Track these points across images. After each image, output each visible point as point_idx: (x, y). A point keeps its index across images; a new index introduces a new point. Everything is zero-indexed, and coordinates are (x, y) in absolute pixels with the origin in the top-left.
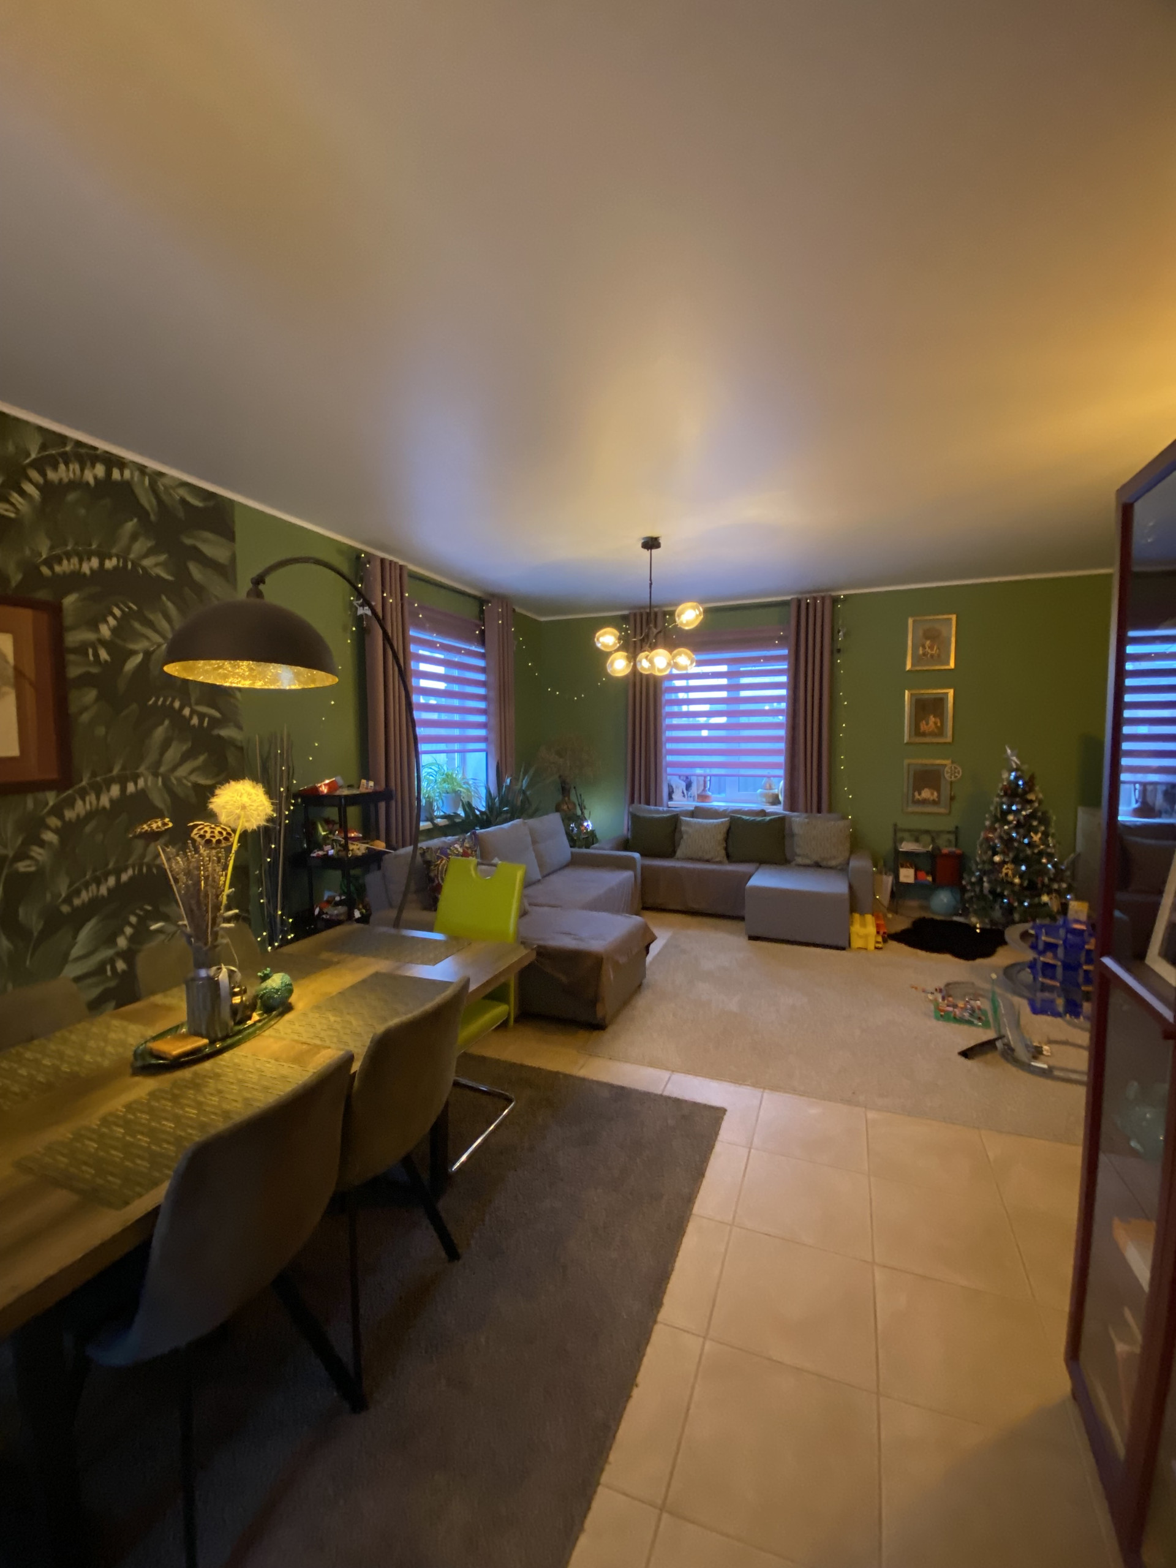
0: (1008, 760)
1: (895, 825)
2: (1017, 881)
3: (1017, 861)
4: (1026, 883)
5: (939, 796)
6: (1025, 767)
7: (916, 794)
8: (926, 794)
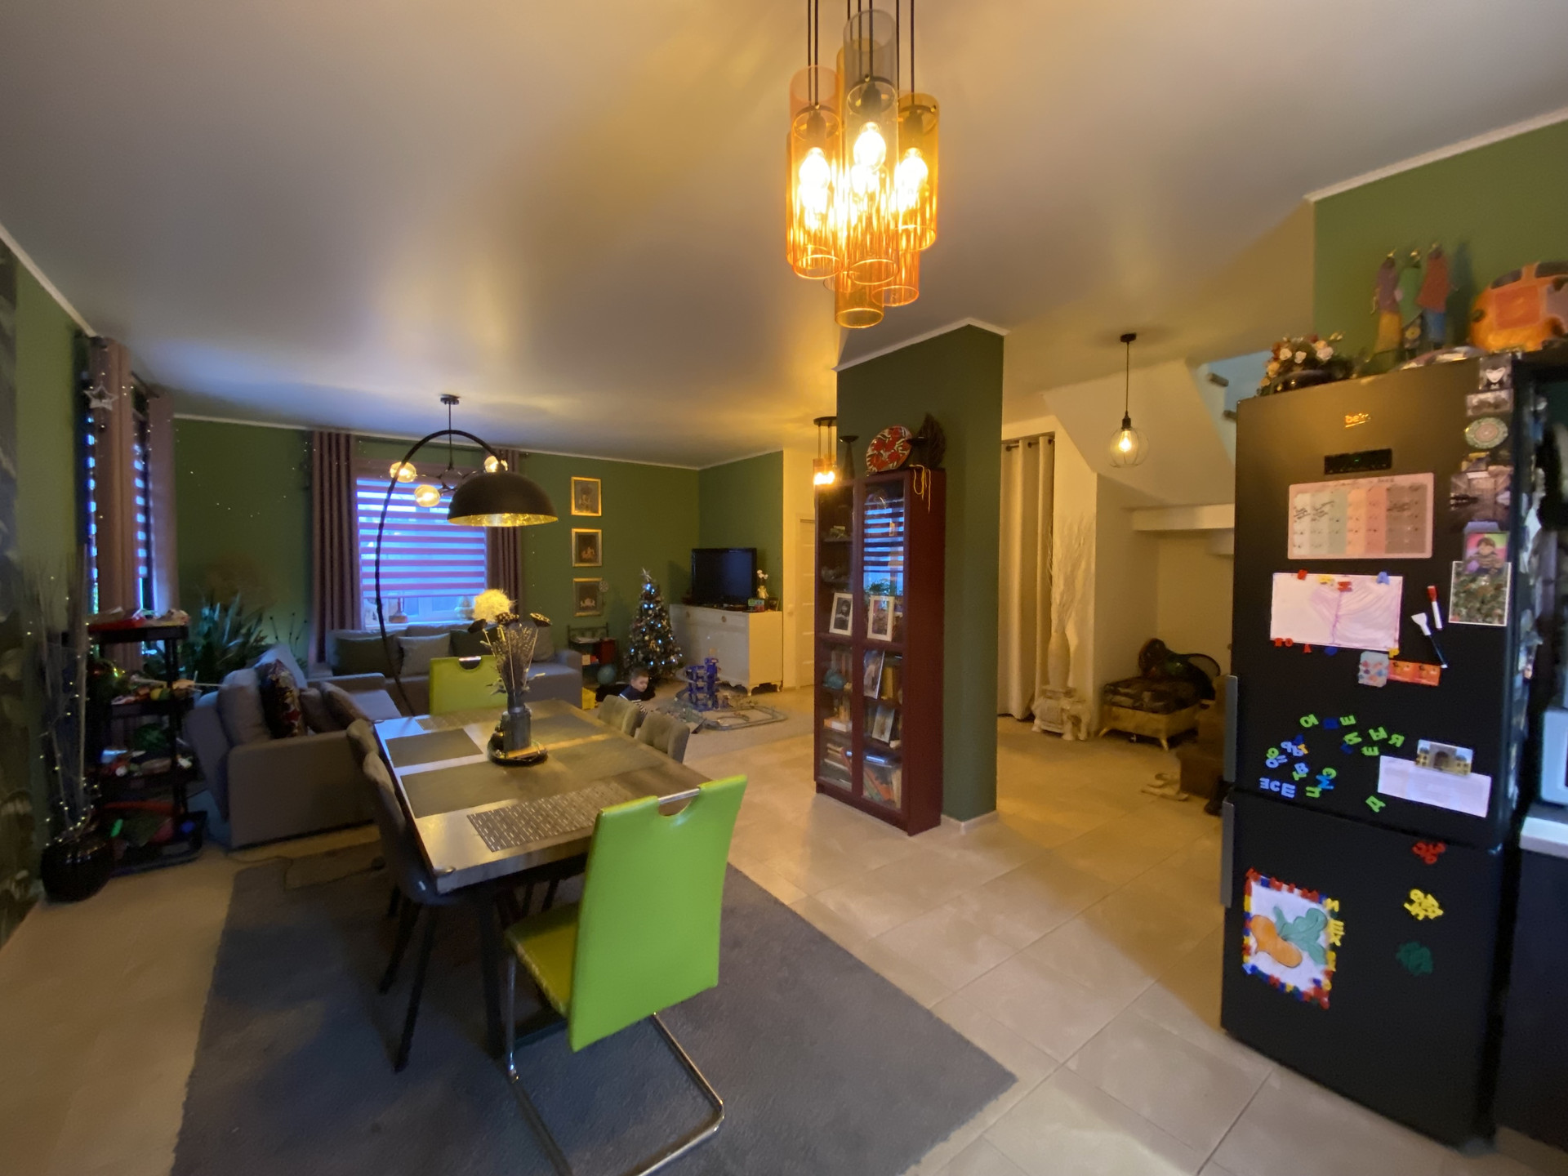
0: (644, 577)
1: (569, 627)
2: (658, 650)
3: (656, 639)
4: (663, 650)
5: (596, 604)
6: (655, 581)
7: (581, 603)
8: (588, 602)
